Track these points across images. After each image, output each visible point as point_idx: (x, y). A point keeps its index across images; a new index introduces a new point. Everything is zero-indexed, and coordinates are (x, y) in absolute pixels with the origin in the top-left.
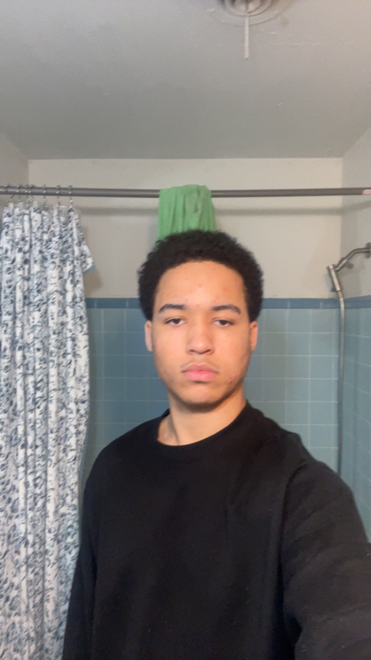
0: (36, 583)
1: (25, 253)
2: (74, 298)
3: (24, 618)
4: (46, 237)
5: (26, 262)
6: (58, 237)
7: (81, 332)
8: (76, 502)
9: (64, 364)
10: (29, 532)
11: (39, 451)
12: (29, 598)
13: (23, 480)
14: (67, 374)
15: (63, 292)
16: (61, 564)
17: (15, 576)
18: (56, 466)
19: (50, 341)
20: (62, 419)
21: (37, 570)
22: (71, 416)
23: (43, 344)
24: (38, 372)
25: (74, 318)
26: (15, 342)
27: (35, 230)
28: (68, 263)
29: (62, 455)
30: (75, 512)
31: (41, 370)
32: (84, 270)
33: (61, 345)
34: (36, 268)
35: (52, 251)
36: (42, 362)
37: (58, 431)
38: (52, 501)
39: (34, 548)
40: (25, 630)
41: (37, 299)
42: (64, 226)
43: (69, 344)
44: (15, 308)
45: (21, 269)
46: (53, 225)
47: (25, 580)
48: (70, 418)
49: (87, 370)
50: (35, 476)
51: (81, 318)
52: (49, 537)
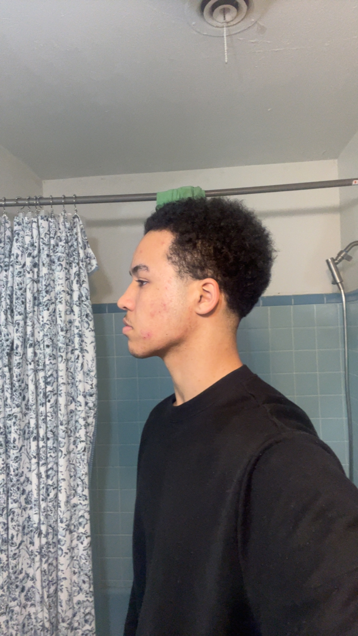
0: (50, 574)
1: (34, 257)
2: (80, 297)
3: (39, 608)
4: (53, 242)
5: (35, 265)
6: (64, 241)
7: (88, 328)
8: (86, 492)
9: (73, 360)
10: (42, 522)
11: (50, 443)
12: (43, 588)
13: (36, 472)
14: (76, 368)
15: (70, 293)
16: (73, 555)
17: (30, 567)
18: (66, 458)
19: (59, 338)
20: (72, 412)
21: (50, 561)
22: (79, 408)
23: (53, 341)
24: (47, 368)
25: (80, 316)
26: (26, 340)
27: (42, 236)
28: (74, 265)
29: (72, 447)
30: (87, 502)
31: (51, 365)
32: (89, 272)
33: (69, 342)
34: (44, 270)
35: (59, 254)
36: (51, 358)
37: (68, 423)
38: (63, 491)
39: (47, 539)
40: (39, 620)
41: (45, 299)
42: (69, 231)
43: (77, 340)
44: (25, 309)
45: (31, 272)
46: (60, 231)
47: (39, 569)
48: (79, 411)
49: (94, 364)
50: (47, 467)
51: (87, 316)
52: (61, 526)
